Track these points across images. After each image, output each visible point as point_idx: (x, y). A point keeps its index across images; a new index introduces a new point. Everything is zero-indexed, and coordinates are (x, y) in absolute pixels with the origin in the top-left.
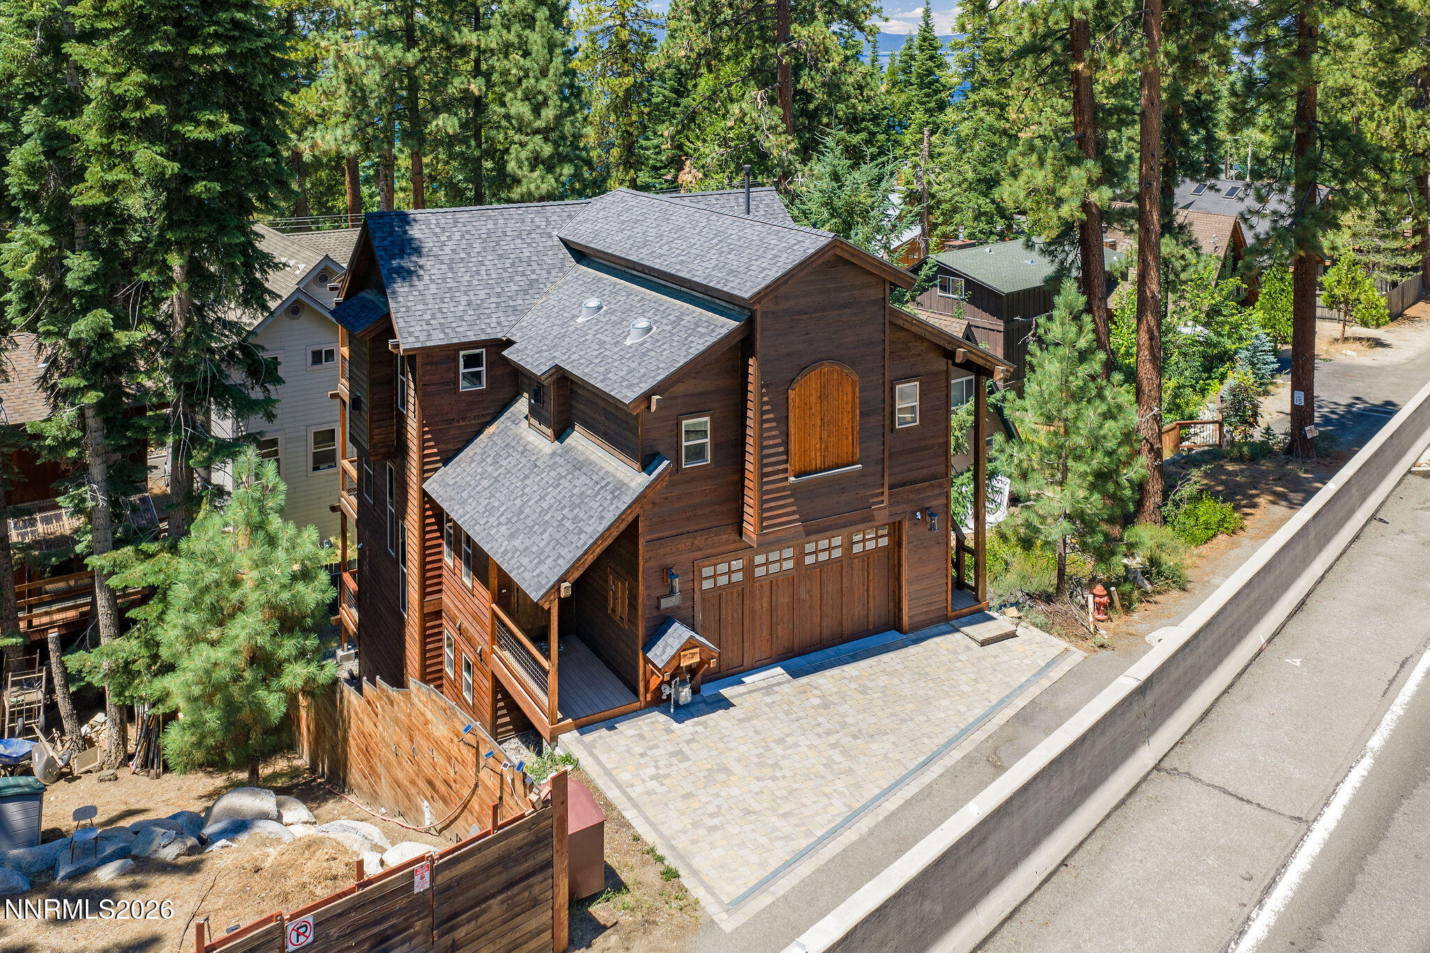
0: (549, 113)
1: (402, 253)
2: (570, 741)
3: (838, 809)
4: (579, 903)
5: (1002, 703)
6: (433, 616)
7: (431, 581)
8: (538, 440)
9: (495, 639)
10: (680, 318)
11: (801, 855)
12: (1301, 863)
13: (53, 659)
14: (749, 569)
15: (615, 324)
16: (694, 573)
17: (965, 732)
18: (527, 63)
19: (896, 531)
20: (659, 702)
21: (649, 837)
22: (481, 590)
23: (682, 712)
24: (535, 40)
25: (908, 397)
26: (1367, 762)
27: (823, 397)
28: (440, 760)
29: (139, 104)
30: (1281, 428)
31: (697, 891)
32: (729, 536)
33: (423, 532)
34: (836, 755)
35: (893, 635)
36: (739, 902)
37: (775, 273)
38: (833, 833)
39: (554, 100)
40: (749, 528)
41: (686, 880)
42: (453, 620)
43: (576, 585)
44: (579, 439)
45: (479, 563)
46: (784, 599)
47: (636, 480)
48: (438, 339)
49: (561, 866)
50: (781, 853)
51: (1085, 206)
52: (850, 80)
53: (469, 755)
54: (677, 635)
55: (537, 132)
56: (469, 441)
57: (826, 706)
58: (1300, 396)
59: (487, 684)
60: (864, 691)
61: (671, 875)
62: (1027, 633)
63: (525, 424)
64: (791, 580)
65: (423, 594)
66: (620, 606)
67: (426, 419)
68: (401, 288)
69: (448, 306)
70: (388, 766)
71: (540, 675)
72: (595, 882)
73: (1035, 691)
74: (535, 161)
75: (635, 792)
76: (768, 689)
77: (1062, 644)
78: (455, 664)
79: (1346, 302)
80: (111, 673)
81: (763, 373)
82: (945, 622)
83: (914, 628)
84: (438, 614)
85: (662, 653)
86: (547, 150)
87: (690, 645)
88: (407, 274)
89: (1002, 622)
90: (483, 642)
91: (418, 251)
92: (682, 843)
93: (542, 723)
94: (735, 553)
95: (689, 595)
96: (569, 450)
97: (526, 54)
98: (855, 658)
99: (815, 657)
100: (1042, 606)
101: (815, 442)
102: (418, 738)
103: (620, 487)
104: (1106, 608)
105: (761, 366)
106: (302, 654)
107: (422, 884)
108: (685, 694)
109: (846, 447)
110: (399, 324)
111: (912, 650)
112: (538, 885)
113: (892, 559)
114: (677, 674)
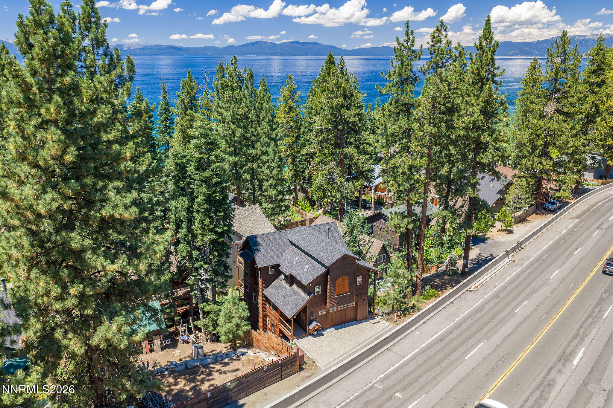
0: (275, 172)
1: (256, 246)
2: (295, 341)
3: (342, 353)
4: (300, 366)
5: (374, 335)
6: (265, 316)
7: (264, 309)
8: (286, 285)
9: (279, 322)
10: (315, 266)
11: (335, 360)
12: (401, 362)
13: (191, 322)
14: (327, 311)
15: (302, 265)
16: (317, 313)
17: (366, 340)
18: (268, 158)
19: (357, 303)
20: (311, 334)
21: (310, 357)
22: (276, 313)
23: (315, 336)
24: (270, 150)
25: (360, 279)
26: (419, 349)
27: (342, 282)
28: (275, 344)
29: (208, 226)
30: (461, 268)
31: (318, 364)
32: (324, 306)
33: (263, 301)
34: (342, 344)
35: (356, 322)
36: (325, 366)
37: (333, 261)
38: (340, 357)
39: (276, 169)
40: (328, 305)
41: (316, 363)
42: (270, 317)
43: (296, 316)
44: (295, 286)
45: (276, 308)
46: (334, 316)
47: (307, 298)
48: (265, 265)
49: (298, 360)
50: (332, 359)
51: (406, 229)
52: (360, 162)
53: (281, 344)
54: (314, 324)
55: (272, 177)
56: (271, 283)
57: (341, 335)
58: (465, 261)
59: (278, 330)
60: (348, 333)
61: (314, 362)
62: (383, 321)
63: (283, 281)
64: (336, 313)
65: (263, 312)
66: (304, 318)
67: (263, 279)
68: (257, 254)
69: (266, 257)
70: (263, 344)
71: (290, 330)
72: (302, 363)
73: (381, 333)
74: (271, 186)
75: (308, 349)
76: (331, 332)
77: (389, 324)
78: (270, 325)
79: (502, 220)
80: (204, 325)
81: (331, 278)
82: (366, 319)
83: (360, 320)
84: (266, 315)
85: (312, 327)
86: (274, 182)
87: (317, 325)
88: (258, 250)
89: (378, 319)
90: (277, 322)
91: (259, 245)
92: (316, 357)
93: (290, 338)
94: (325, 309)
95: (316, 316)
96: (293, 289)
97: (268, 155)
98: (348, 326)
99: (340, 326)
100: (387, 316)
101: (341, 290)
102: (270, 340)
103: (304, 299)
104: (400, 316)
105: (330, 277)
106: (245, 325)
107: (280, 362)
108: (316, 333)
109: (347, 290)
110: (257, 262)
111: (359, 325)
112: (295, 363)
113: (356, 308)
114: (314, 330)
